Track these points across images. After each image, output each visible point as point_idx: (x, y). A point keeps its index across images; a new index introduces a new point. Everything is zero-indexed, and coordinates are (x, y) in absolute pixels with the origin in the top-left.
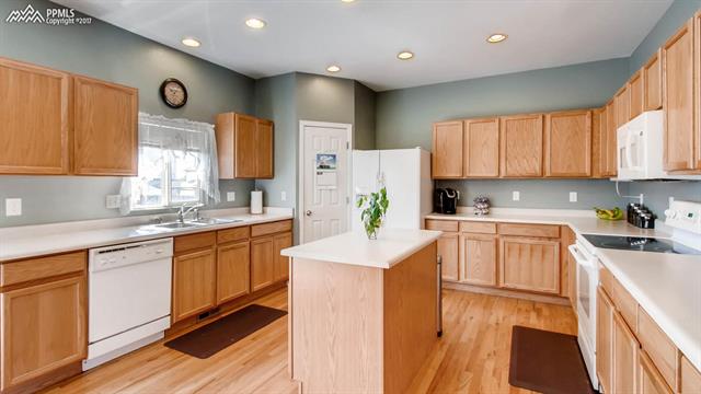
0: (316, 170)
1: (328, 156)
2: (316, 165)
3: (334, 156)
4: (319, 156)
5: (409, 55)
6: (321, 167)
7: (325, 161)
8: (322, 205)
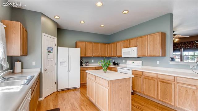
0: (47, 53)
1: (51, 48)
2: (47, 51)
3: (52, 48)
4: (48, 48)
5: (83, 22)
6: (49, 52)
7: (50, 49)
8: (49, 66)
